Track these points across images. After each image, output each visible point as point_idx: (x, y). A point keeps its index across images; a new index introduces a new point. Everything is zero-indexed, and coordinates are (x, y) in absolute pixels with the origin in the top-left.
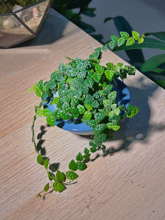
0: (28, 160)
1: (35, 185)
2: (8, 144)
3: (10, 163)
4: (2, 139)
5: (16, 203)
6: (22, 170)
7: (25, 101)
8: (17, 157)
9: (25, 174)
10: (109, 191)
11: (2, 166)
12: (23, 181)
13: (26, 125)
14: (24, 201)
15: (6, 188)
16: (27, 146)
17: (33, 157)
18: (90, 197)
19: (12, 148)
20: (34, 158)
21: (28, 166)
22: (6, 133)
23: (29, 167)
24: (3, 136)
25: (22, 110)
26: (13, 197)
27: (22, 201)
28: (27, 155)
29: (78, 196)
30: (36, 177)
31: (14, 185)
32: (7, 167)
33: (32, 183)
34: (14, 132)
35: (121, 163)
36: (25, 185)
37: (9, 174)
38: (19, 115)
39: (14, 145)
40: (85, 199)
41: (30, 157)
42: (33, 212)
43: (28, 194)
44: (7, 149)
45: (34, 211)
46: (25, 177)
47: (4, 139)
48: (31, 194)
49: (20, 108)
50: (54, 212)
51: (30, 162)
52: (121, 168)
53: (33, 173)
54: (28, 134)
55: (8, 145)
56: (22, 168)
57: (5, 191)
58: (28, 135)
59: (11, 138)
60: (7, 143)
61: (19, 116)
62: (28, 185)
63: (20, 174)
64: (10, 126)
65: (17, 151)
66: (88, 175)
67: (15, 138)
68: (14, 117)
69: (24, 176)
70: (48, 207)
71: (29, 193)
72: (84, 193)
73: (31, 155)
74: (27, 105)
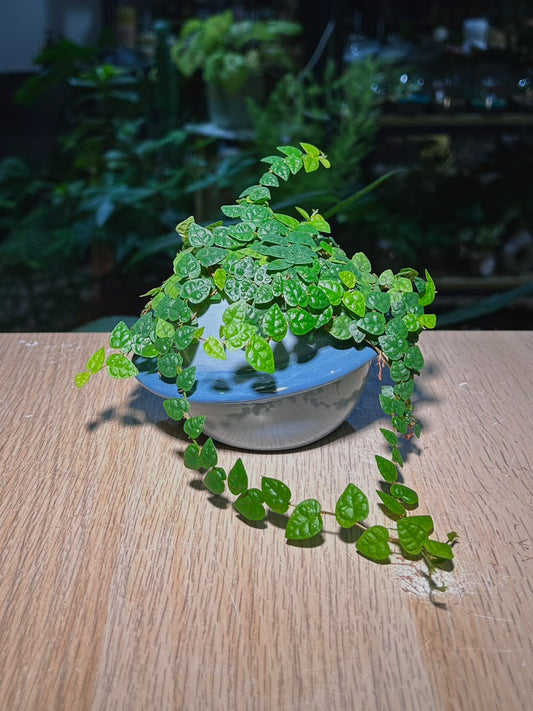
0: (270, 603)
1: (382, 628)
2: (145, 620)
3: (233, 646)
4: (108, 625)
5: (414, 697)
6: (292, 630)
7: (23, 516)
8: (225, 621)
9: (314, 632)
10: (523, 510)
11: (225, 670)
12: (340, 648)
13: (122, 551)
14: (424, 674)
15: (327, 699)
16: (209, 585)
17: (271, 588)
18: (516, 545)
19: (177, 617)
20: (274, 588)
21: (291, 613)
22: (92, 606)
23: (298, 613)
24: (96, 617)
25: (49, 535)
26: (383, 697)
27: (417, 679)
28: (246, 596)
29: (494, 562)
30: (352, 614)
31: (335, 674)
32: (243, 661)
33: (365, 630)
34: (112, 587)
35: (453, 458)
36: (357, 648)
37: (277, 669)
38: (57, 548)
39: (170, 608)
40: (517, 556)
41: (259, 592)
42: (482, 673)
43: (402, 655)
44: (164, 629)
45: (481, 668)
46: (326, 636)
47: (113, 621)
48: (408, 648)
49: (35, 537)
50: (517, 629)
51: (279, 602)
52: (467, 466)
53: (331, 612)
54: (161, 562)
55: (151, 621)
56: (283, 629)
57: (338, 704)
58: (168, 564)
59: (131, 605)
60: (140, 622)
61: (62, 550)
62: (365, 640)
63: (305, 641)
64: (76, 584)
65: (205, 610)
66: (442, 519)
67: (142, 594)
68: (53, 563)
69: (321, 636)
70: (488, 633)
71: (400, 650)
72: (495, 549)
73: (253, 589)
74: (45, 520)
